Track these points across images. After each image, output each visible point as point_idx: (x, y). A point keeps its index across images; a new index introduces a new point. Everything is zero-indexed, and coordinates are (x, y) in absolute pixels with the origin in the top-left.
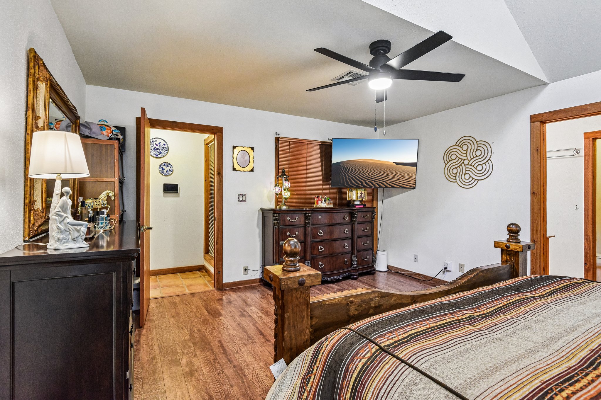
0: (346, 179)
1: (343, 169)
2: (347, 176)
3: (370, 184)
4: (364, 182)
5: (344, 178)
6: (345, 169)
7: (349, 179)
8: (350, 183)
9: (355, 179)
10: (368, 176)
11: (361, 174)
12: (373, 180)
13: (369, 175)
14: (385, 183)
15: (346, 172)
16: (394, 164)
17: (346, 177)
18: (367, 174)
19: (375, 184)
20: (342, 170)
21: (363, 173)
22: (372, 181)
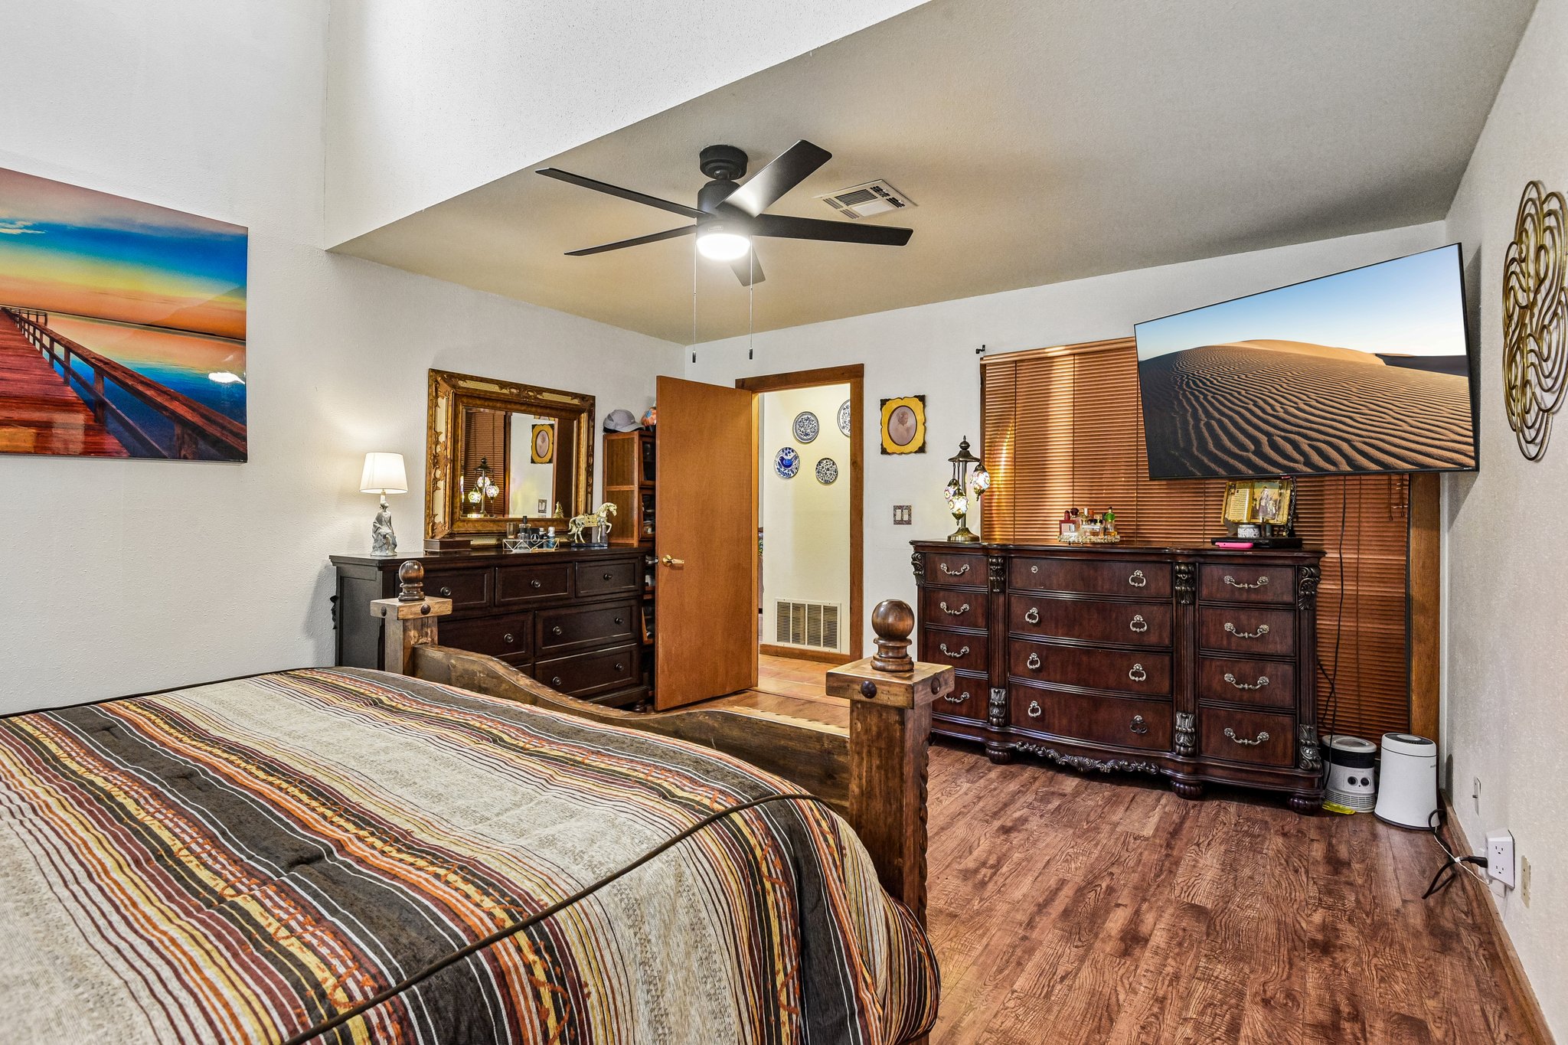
0: (1197, 427)
1: (1188, 384)
2: (1203, 416)
3: (1289, 448)
4: (1264, 439)
5: (1192, 422)
6: (1194, 382)
7: (1208, 426)
8: (1211, 446)
9: (1232, 429)
10: (1282, 414)
11: (1256, 404)
12: (1299, 434)
13: (1286, 412)
14: (1345, 446)
15: (1197, 399)
16: (1381, 362)
17: (1197, 419)
18: (1277, 406)
19: (1307, 448)
20: (1181, 387)
21: (1261, 403)
22: (1297, 438)
